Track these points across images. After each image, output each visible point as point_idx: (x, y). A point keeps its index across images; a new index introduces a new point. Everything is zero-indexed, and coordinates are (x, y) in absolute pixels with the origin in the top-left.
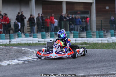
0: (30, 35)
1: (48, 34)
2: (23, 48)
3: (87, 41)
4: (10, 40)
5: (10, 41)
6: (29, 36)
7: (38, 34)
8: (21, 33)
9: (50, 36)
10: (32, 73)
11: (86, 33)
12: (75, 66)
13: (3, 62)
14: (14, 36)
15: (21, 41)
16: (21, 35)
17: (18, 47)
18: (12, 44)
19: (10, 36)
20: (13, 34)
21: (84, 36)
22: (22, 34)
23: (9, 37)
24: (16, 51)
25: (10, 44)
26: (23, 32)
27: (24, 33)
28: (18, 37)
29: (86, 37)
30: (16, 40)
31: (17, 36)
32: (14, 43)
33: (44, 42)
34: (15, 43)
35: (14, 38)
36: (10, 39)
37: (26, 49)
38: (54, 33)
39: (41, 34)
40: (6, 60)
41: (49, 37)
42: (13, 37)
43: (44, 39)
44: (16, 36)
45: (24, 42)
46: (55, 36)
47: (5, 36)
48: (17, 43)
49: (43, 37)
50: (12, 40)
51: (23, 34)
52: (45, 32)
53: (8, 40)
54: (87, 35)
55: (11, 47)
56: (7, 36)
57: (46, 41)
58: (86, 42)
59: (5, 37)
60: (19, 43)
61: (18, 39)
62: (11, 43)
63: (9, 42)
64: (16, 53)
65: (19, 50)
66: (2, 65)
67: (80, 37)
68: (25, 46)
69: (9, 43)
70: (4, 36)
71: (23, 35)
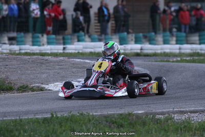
0: (100, 37)
1: (132, 37)
2: (88, 61)
3: (201, 50)
4: (65, 46)
5: (64, 49)
6: (97, 40)
7: (114, 37)
8: (83, 33)
9: (134, 40)
10: (102, 105)
11: (200, 36)
12: (179, 94)
13: (52, 85)
14: (71, 39)
15: (84, 48)
16: (83, 37)
17: (78, 59)
18: (67, 53)
19: (64, 39)
20: (69, 37)
21: (195, 41)
22: (85, 35)
23: (62, 41)
24: (75, 65)
25: (64, 52)
26: (88, 32)
27: (89, 34)
28: (79, 41)
29: (198, 42)
30: (75, 47)
31: (76, 40)
32: (70, 51)
33: (124, 50)
34: (73, 51)
35: (72, 43)
36: (64, 44)
37: (93, 62)
38: (141, 35)
39: (118, 37)
40: (57, 81)
41: (133, 42)
42: (69, 41)
43: (125, 45)
44: (74, 39)
45: (88, 50)
46: (144, 40)
47: (56, 39)
48: (77, 52)
49: (122, 42)
50: (69, 46)
51: (87, 36)
52: (126, 33)
53: (61, 47)
54: (200, 40)
55: (66, 59)
56: (59, 39)
57: (127, 49)
58: (199, 51)
59: (55, 41)
60: (80, 51)
61: (78, 45)
62: (66, 51)
63: (62, 49)
64: (74, 70)
65: (80, 63)
66: (50, 90)
67: (187, 43)
68: (91, 57)
69: (62, 51)
70: (53, 39)
71: (87, 38)
